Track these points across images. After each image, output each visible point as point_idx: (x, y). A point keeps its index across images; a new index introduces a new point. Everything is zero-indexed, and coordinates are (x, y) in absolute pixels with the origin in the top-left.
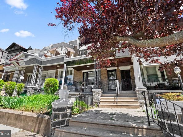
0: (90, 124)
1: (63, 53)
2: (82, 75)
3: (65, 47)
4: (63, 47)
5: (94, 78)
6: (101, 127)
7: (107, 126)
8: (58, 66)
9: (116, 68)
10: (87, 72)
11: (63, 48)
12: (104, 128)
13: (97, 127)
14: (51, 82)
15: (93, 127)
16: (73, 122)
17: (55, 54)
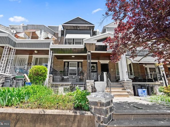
0: (136, 115)
1: (42, 37)
2: (63, 64)
3: (45, 31)
4: (43, 30)
5: (75, 68)
6: (146, 117)
7: (152, 115)
8: (36, 52)
9: (97, 61)
10: (68, 62)
11: (43, 32)
12: (149, 118)
13: (143, 117)
14: (41, 70)
15: (139, 118)
16: (118, 116)
17: (30, 37)
